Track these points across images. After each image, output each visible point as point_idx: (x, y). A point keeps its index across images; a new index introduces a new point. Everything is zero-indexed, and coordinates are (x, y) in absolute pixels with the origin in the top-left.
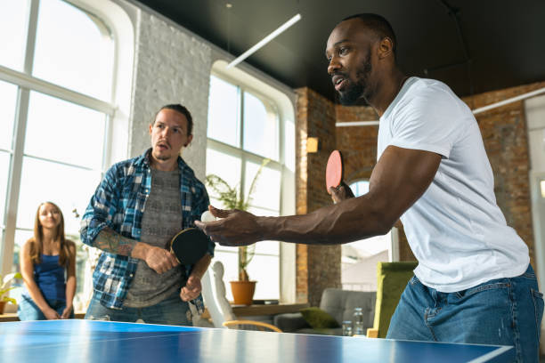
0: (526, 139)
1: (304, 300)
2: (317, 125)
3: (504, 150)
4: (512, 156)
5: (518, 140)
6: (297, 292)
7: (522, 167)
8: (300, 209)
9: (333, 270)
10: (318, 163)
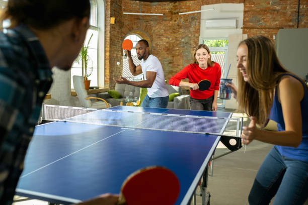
0: (200, 23)
1: (108, 87)
2: (114, 10)
3: (191, 27)
4: (194, 30)
5: (197, 23)
6: (105, 83)
7: (197, 35)
8: (106, 49)
9: (119, 74)
10: (114, 28)
